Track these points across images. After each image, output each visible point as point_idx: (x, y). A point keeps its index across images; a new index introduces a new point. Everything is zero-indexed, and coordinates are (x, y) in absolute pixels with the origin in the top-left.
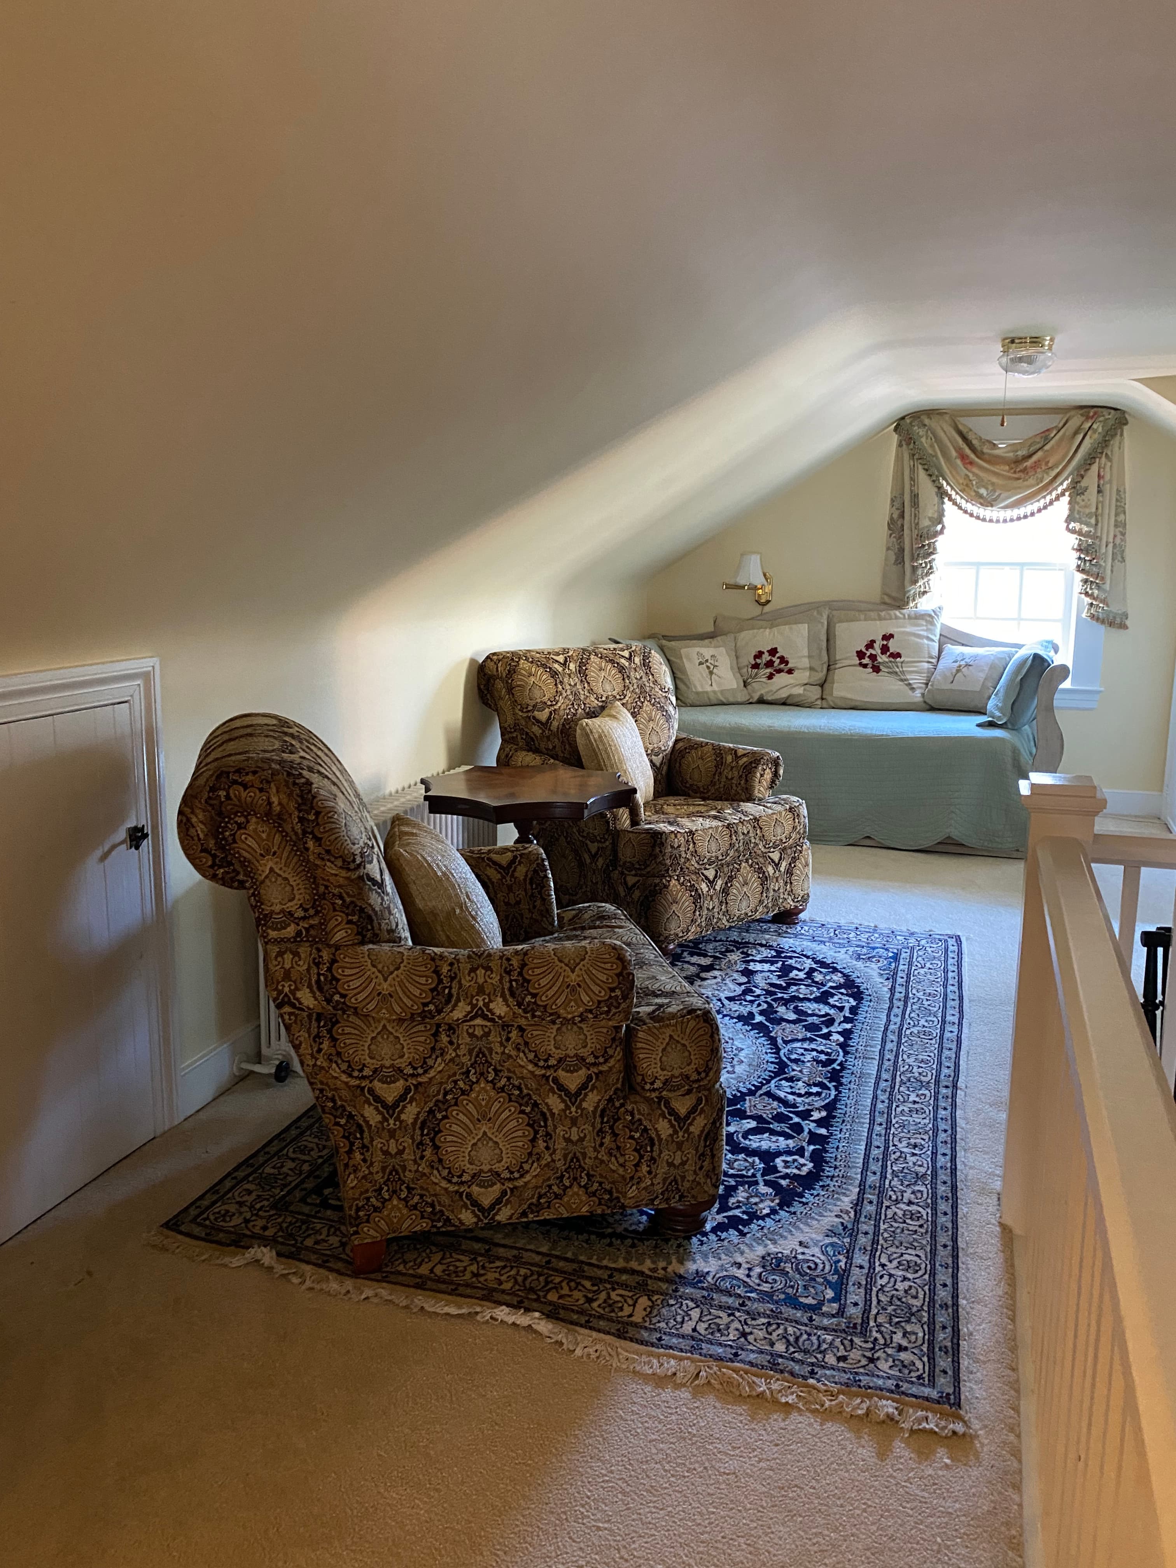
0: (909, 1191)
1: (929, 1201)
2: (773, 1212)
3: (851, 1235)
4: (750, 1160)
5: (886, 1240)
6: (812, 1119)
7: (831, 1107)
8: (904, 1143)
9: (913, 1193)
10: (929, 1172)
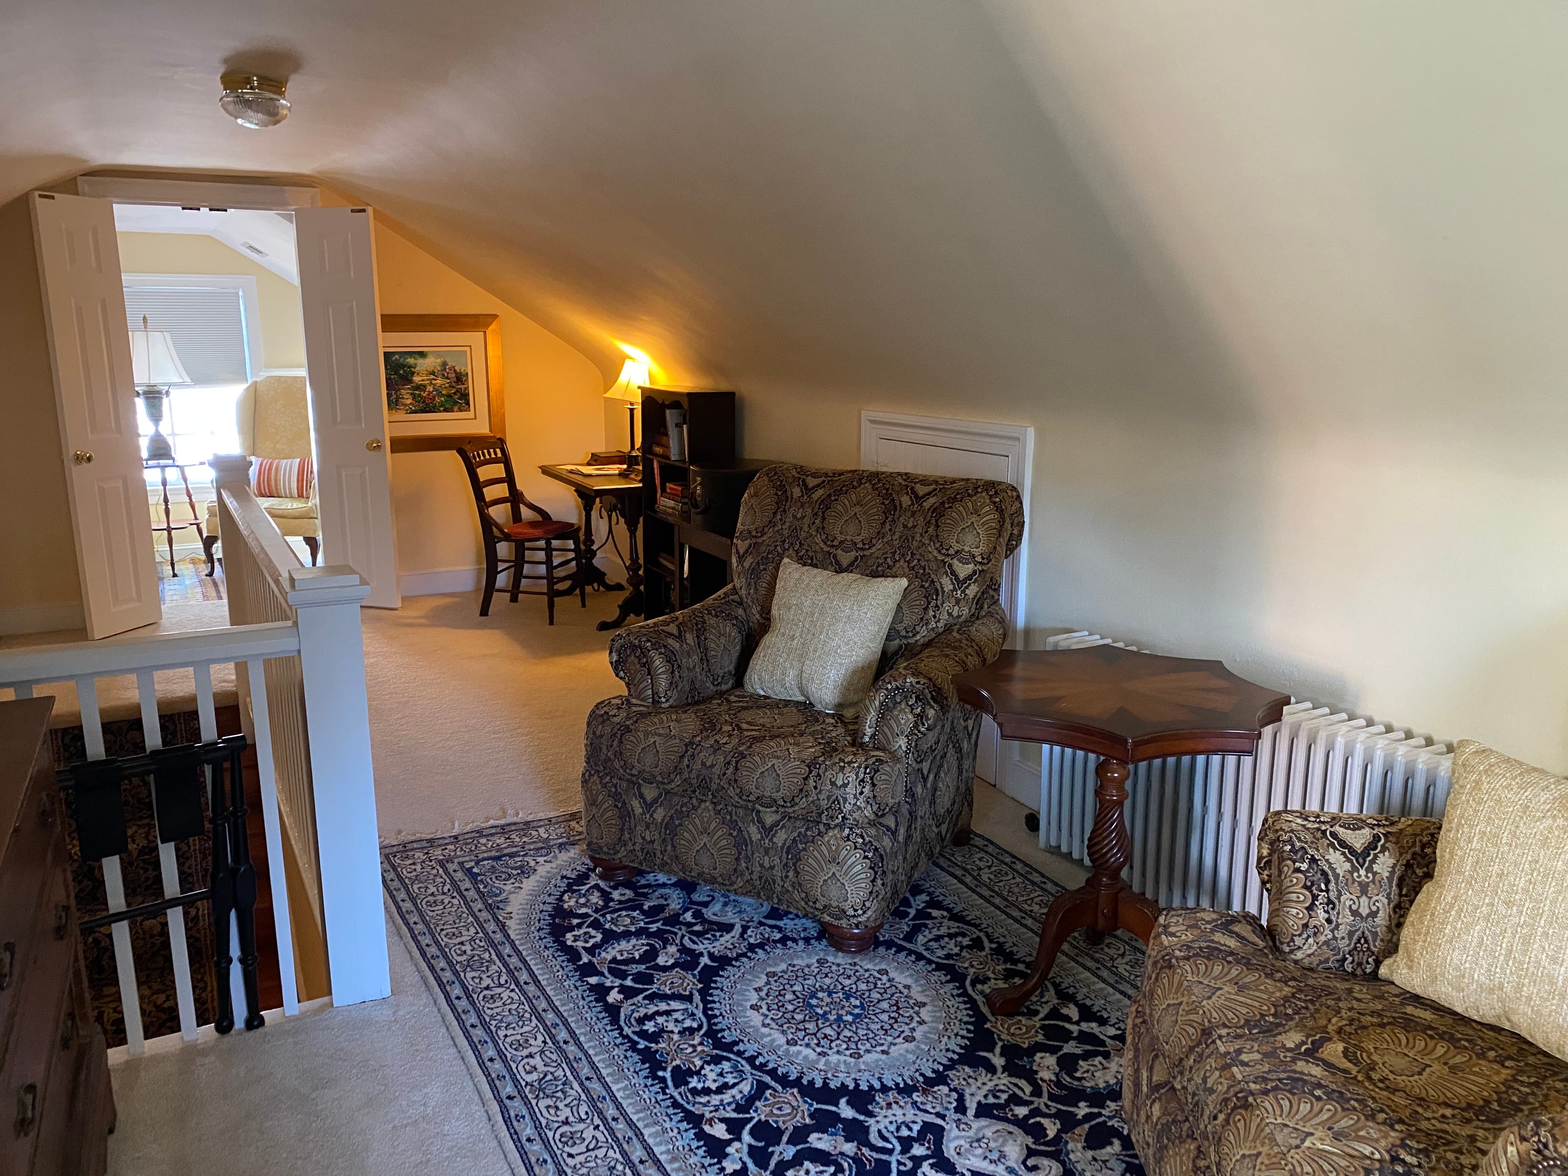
0: (469, 952)
1: (447, 950)
2: (560, 899)
3: (490, 905)
4: (622, 928)
5: (463, 912)
6: (616, 989)
7: (613, 1011)
8: (505, 996)
9: (465, 952)
10: (462, 975)
